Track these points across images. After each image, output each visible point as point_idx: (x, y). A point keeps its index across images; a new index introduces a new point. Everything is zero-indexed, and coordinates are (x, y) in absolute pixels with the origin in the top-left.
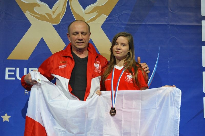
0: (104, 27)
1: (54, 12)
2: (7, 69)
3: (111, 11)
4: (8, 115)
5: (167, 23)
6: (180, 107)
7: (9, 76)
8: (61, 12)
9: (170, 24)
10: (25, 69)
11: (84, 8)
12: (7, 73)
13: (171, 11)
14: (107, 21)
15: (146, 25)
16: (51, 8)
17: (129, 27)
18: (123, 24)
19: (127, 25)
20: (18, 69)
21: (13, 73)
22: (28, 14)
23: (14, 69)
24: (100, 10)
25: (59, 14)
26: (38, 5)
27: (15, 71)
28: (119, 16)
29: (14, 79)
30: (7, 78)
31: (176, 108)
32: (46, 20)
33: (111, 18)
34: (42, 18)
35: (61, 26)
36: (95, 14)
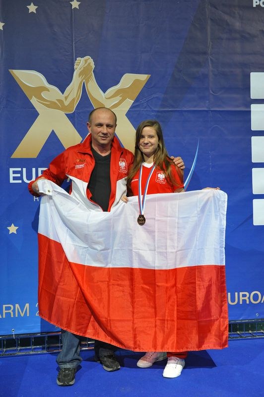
0: (129, 115)
1: (66, 98)
2: (11, 170)
3: (138, 95)
4: (15, 226)
5: (207, 108)
6: (225, 213)
7: (15, 178)
8: (75, 97)
9: (212, 109)
10: (34, 170)
11: (104, 91)
12: (12, 175)
13: (212, 93)
14: (132, 107)
15: (182, 111)
16: (63, 92)
17: (160, 114)
18: (153, 111)
19: (158, 111)
20: (24, 170)
21: (19, 175)
22: (34, 101)
23: (19, 169)
24: (123, 93)
25: (74, 100)
27: (21, 172)
28: (148, 101)
29: (20, 181)
30: (12, 181)
31: (221, 215)
33: (138, 103)
34: (52, 105)
35: (76, 115)
36: (118, 98)
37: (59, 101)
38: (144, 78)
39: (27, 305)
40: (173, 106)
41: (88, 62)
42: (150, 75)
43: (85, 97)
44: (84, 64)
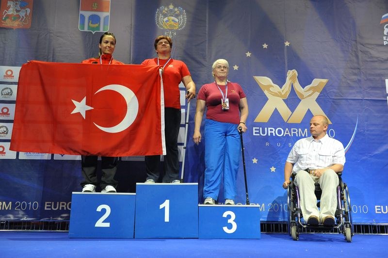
0: (318, 100)
1: (283, 91)
2: (254, 128)
3: (322, 90)
4: (256, 159)
5: (361, 98)
7: (256, 133)
8: (287, 90)
10: (266, 128)
11: (303, 88)
12: (254, 131)
15: (347, 99)
16: (281, 88)
20: (261, 128)
21: (258, 131)
22: (266, 92)
23: (258, 128)
24: (314, 89)
26: (273, 87)
27: (259, 130)
29: (259, 135)
30: (254, 134)
32: (278, 96)
33: (322, 94)
34: (275, 95)
36: (311, 92)
37: (279, 92)
38: (325, 81)
39: (263, 204)
40: (342, 96)
41: (294, 72)
42: (328, 80)
43: (293, 91)
44: (292, 74)
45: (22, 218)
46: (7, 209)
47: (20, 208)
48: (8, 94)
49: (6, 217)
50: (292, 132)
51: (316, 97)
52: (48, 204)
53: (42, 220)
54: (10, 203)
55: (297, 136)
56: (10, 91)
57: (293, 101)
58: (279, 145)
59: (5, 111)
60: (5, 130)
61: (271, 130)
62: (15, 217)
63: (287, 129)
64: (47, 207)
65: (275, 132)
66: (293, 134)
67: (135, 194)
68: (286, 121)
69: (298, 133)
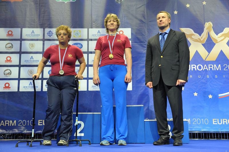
1: (202, 38)
11: (217, 35)
22: (189, 39)
25: (205, 38)
26: (194, 35)
32: (198, 41)
34: (196, 41)
35: (206, 44)
36: (223, 37)
37: (199, 39)
39: (189, 119)
41: (210, 24)
43: (209, 38)
44: (208, 25)
45: (23, 131)
46: (13, 125)
47: (21, 124)
48: (10, 47)
49: (13, 131)
50: (209, 68)
51: (227, 41)
52: (40, 121)
53: (37, 132)
54: (15, 121)
55: (213, 70)
56: (11, 45)
57: (209, 45)
58: (199, 77)
59: (9, 59)
60: (9, 72)
61: (194, 66)
62: (19, 131)
63: (205, 65)
64: (40, 124)
65: (196, 68)
66: (210, 68)
67: (100, 113)
68: (204, 59)
69: (214, 68)
